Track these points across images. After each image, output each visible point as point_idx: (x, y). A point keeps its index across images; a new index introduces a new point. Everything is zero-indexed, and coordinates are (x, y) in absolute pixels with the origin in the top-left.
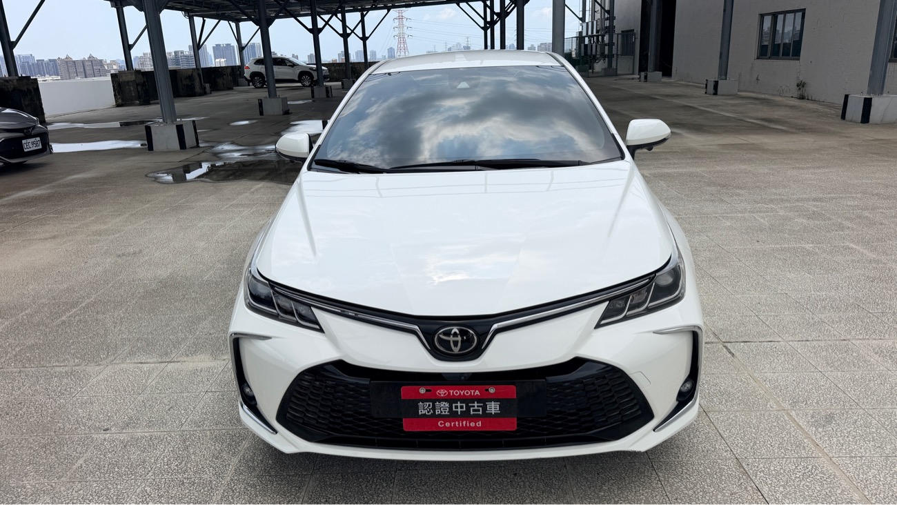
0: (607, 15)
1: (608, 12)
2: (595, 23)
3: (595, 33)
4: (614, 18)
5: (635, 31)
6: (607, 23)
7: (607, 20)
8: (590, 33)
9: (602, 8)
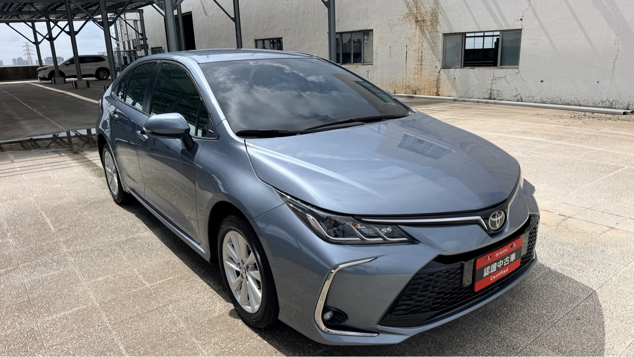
0: (140, 37)
1: (142, 35)
2: (131, 42)
3: (132, 48)
4: (147, 39)
5: (163, 48)
6: (142, 42)
7: (141, 39)
8: (127, 49)
9: (137, 31)
